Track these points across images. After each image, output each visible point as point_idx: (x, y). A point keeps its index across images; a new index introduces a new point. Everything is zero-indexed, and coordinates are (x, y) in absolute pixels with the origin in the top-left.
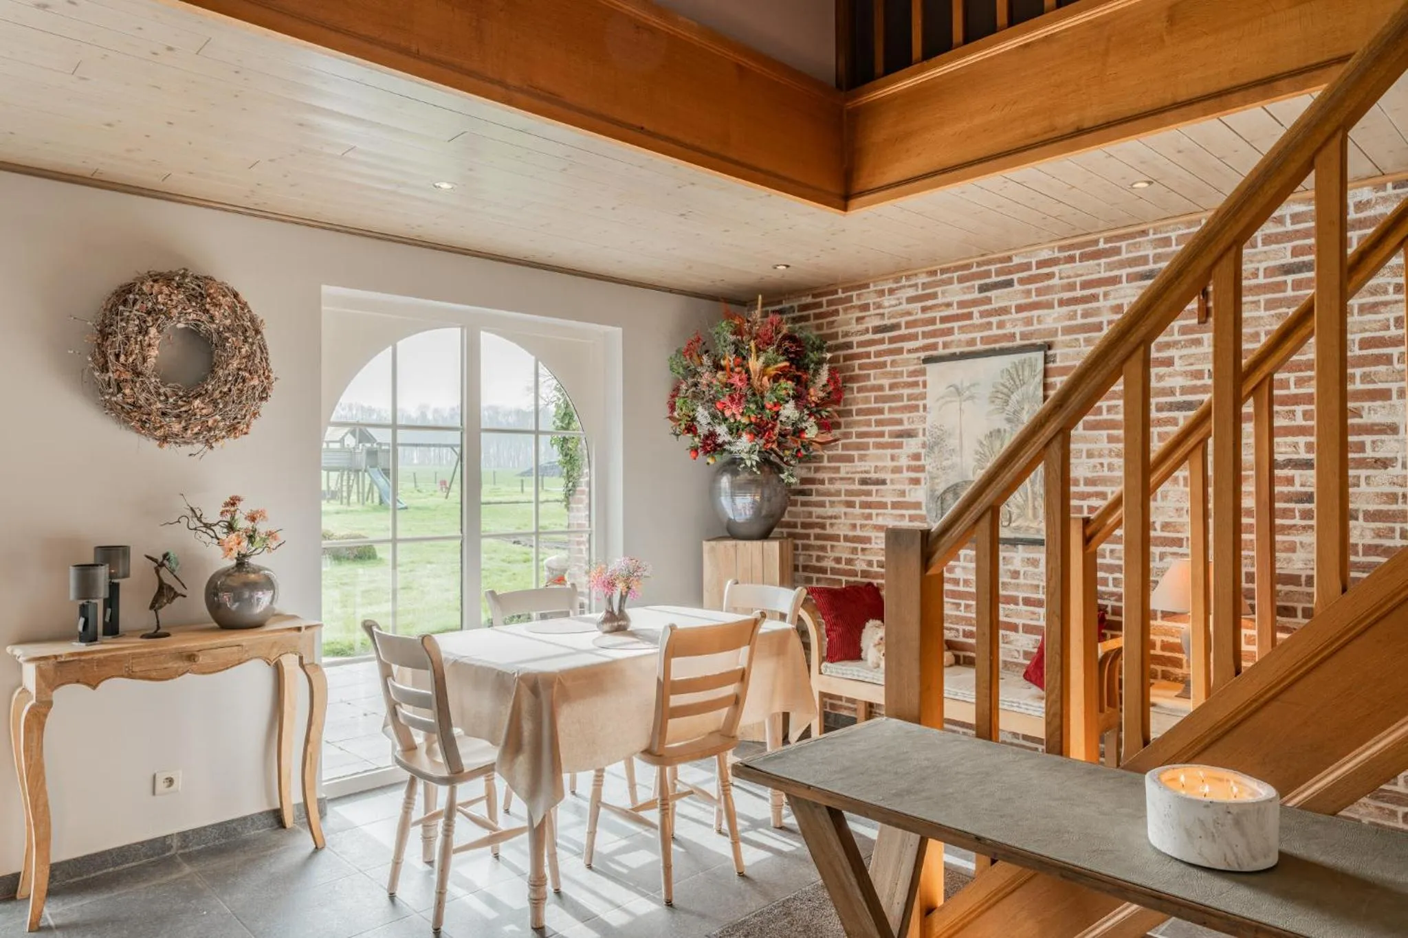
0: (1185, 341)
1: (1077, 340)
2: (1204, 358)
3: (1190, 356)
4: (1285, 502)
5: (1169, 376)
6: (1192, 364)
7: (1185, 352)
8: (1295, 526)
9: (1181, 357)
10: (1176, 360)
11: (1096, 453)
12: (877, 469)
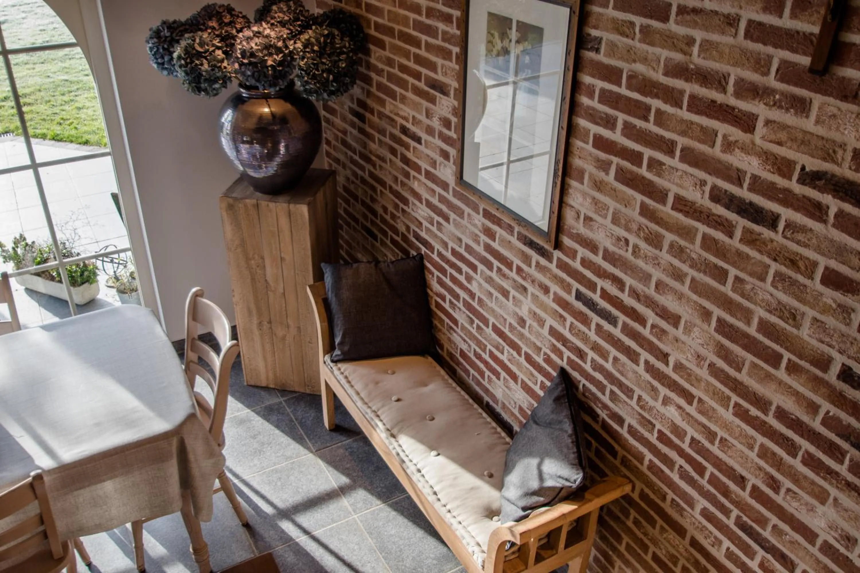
0: (782, 94)
1: (632, 24)
2: (803, 142)
3: (784, 127)
4: (837, 435)
5: (742, 149)
6: (780, 143)
7: (776, 115)
8: (837, 474)
9: (768, 122)
10: (760, 124)
11: (623, 222)
12: (416, 122)
